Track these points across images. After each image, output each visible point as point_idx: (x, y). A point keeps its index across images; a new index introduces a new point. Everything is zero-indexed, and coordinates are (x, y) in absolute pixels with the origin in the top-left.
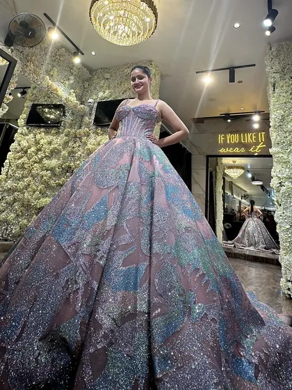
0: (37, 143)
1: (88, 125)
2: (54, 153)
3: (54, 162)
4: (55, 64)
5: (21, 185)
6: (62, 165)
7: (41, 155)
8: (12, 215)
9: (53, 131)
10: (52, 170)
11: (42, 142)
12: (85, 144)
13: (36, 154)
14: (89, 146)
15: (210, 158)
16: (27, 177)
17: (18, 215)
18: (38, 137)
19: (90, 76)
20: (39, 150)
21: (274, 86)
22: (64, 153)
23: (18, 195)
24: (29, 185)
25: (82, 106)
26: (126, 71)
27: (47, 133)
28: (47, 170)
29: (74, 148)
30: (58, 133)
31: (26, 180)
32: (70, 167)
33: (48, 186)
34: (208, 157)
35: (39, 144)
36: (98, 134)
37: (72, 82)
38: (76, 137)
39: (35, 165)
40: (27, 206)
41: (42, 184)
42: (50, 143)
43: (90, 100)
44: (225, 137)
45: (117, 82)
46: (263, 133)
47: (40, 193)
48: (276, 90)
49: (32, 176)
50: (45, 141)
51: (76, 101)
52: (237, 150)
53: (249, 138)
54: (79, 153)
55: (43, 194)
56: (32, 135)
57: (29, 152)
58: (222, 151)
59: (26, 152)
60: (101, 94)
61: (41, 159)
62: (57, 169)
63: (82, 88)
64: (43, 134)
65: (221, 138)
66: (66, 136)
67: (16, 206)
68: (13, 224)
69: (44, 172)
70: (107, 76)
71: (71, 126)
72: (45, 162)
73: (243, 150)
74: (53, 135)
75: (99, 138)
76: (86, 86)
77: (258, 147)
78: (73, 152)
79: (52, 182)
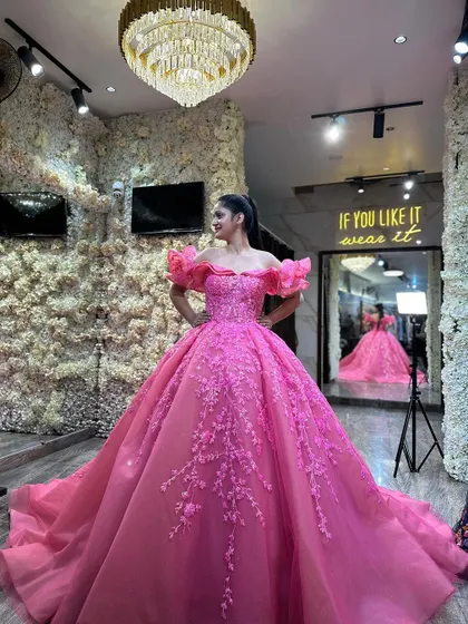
0: (28, 269)
1: (120, 233)
2: (65, 286)
3: (69, 302)
4: (40, 121)
5: (17, 344)
6: (86, 306)
7: (40, 290)
8: (14, 393)
9: (54, 247)
10: (68, 315)
11: (37, 266)
12: (121, 268)
13: (32, 288)
14: (132, 273)
15: (324, 257)
16: (24, 330)
17: (24, 393)
18: (27, 257)
19: (107, 131)
20: (35, 281)
21: (457, 159)
22: (85, 285)
23: (17, 362)
24: (32, 344)
25: (104, 198)
26: (179, 122)
27: (42, 249)
28: (59, 317)
29: (101, 275)
30: (64, 249)
31: (24, 335)
32: (100, 309)
33: (67, 343)
34: (321, 254)
35: (32, 270)
36: (142, 249)
37: (75, 150)
38: (101, 255)
39: (35, 308)
40: (37, 378)
41: (55, 340)
42: (53, 269)
43: (117, 185)
44: (351, 218)
45: (163, 146)
46: (417, 208)
47: (55, 355)
48: (461, 167)
49: (33, 328)
50: (43, 264)
51: (91, 192)
52: (371, 240)
53: (393, 217)
54: (114, 285)
55: (61, 357)
56: (14, 253)
57: (17, 286)
58: (346, 242)
59: (11, 286)
60: (135, 172)
61: (43, 298)
62: (78, 314)
63: (95, 156)
64: (35, 251)
65: (343, 219)
66: (82, 253)
67: (18, 378)
68: (20, 407)
69: (54, 321)
70: (143, 132)
71: (87, 234)
72: (54, 302)
73: (381, 239)
74: (56, 252)
75: (146, 258)
76: (102, 152)
77: (408, 233)
78: (101, 283)
79: (74, 337)
